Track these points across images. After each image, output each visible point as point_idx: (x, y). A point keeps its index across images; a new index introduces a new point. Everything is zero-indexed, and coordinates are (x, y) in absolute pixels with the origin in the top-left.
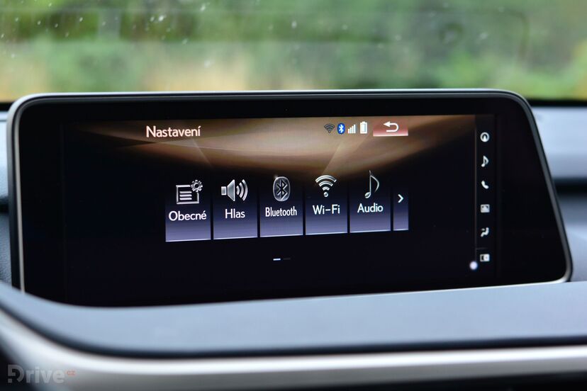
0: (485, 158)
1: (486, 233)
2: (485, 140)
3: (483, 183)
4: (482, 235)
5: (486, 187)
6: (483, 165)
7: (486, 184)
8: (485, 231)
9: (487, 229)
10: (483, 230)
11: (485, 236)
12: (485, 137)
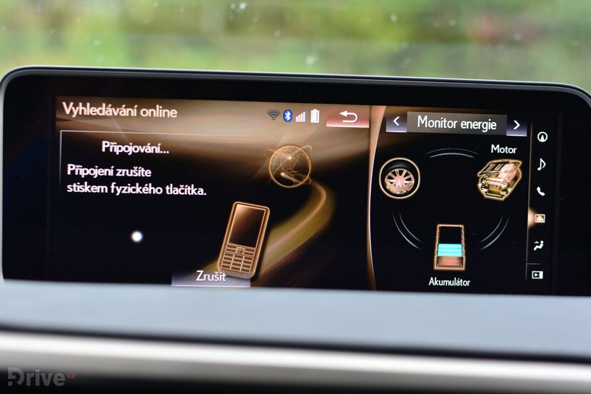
0: (541, 160)
1: (541, 247)
2: (542, 140)
3: (539, 189)
4: (535, 249)
5: (543, 194)
6: (539, 169)
7: (541, 191)
8: (539, 245)
9: (542, 242)
10: (537, 242)
11: (538, 249)
12: (542, 136)
